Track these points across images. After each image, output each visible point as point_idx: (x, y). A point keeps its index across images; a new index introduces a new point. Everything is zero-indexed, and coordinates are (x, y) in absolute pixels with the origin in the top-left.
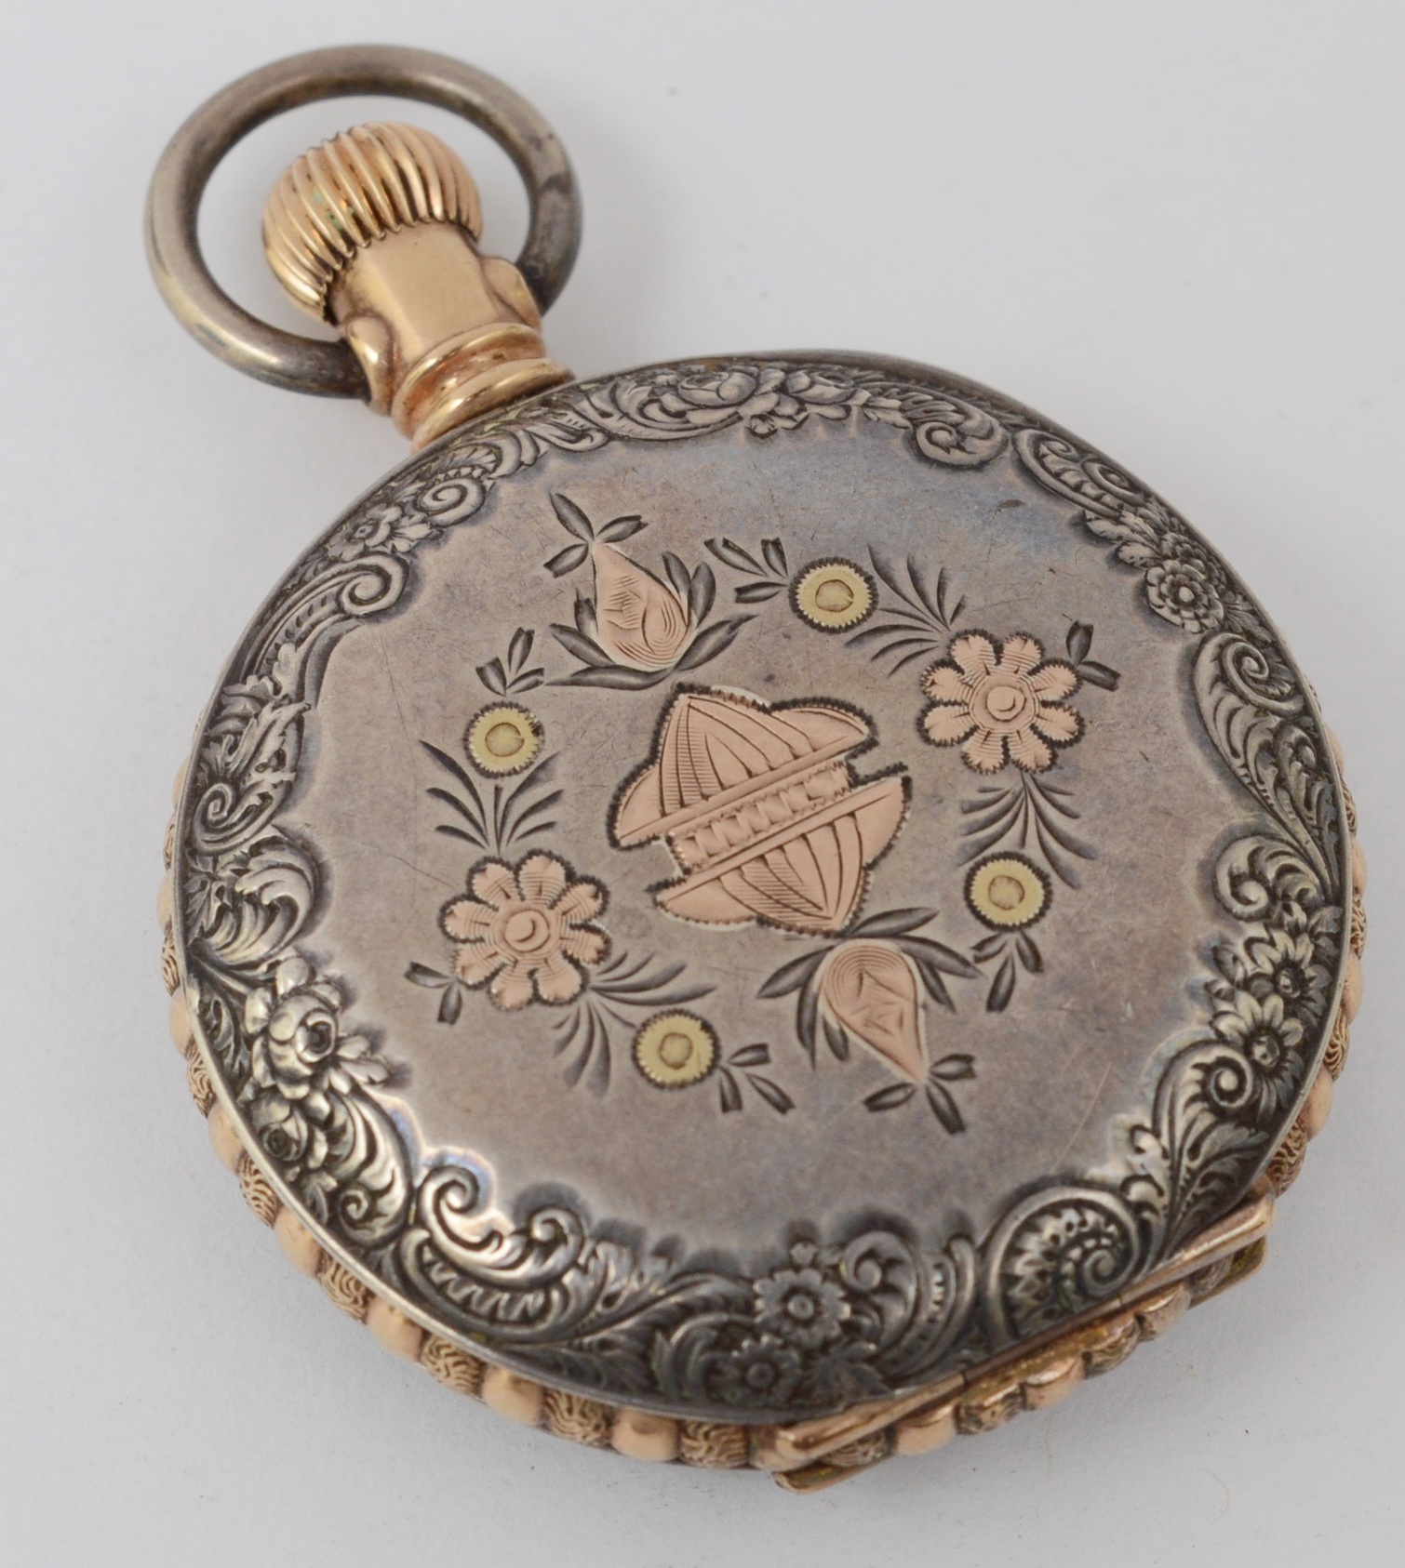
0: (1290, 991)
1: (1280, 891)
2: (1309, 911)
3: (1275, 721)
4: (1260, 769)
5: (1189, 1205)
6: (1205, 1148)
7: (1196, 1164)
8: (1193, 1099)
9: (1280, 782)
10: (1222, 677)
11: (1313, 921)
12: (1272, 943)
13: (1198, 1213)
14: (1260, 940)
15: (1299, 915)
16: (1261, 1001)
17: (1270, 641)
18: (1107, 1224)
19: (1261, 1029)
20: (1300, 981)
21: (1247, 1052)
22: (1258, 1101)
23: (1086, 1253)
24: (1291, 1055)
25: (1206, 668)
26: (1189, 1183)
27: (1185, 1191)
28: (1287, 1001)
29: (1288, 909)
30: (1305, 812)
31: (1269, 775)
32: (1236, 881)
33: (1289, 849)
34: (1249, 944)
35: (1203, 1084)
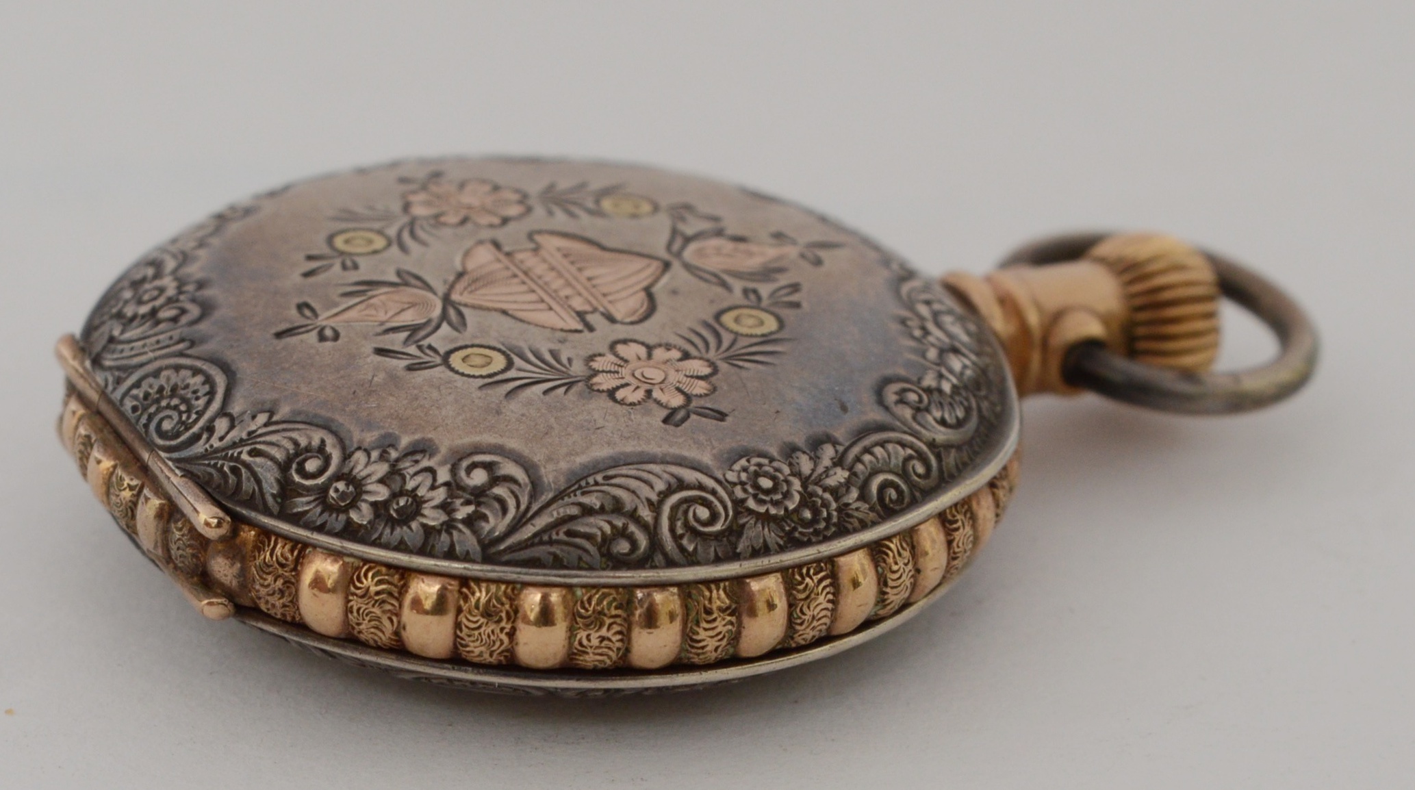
0: (395, 507)
1: (483, 499)
2: (469, 521)
3: (646, 514)
4: (596, 494)
5: (215, 466)
6: (258, 460)
7: (245, 457)
8: (296, 443)
9: (587, 511)
10: (682, 485)
11: (460, 526)
12: (433, 487)
13: (211, 475)
14: (435, 479)
15: (463, 512)
16: (381, 481)
17: (738, 550)
18: (197, 413)
19: (358, 485)
20: (406, 517)
21: (338, 477)
22: (301, 495)
23: (176, 408)
24: (342, 517)
25: (690, 476)
26: (232, 458)
27: (225, 458)
28: (386, 504)
29: (468, 503)
30: (564, 528)
31: (593, 500)
32: (488, 466)
33: (523, 507)
34: (431, 471)
35: (308, 449)
